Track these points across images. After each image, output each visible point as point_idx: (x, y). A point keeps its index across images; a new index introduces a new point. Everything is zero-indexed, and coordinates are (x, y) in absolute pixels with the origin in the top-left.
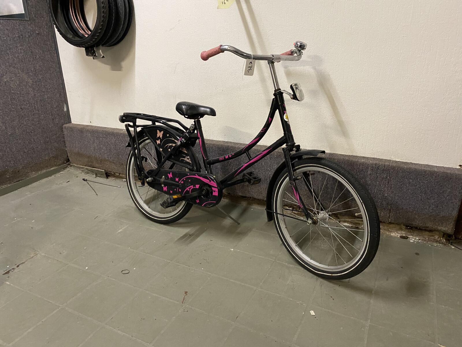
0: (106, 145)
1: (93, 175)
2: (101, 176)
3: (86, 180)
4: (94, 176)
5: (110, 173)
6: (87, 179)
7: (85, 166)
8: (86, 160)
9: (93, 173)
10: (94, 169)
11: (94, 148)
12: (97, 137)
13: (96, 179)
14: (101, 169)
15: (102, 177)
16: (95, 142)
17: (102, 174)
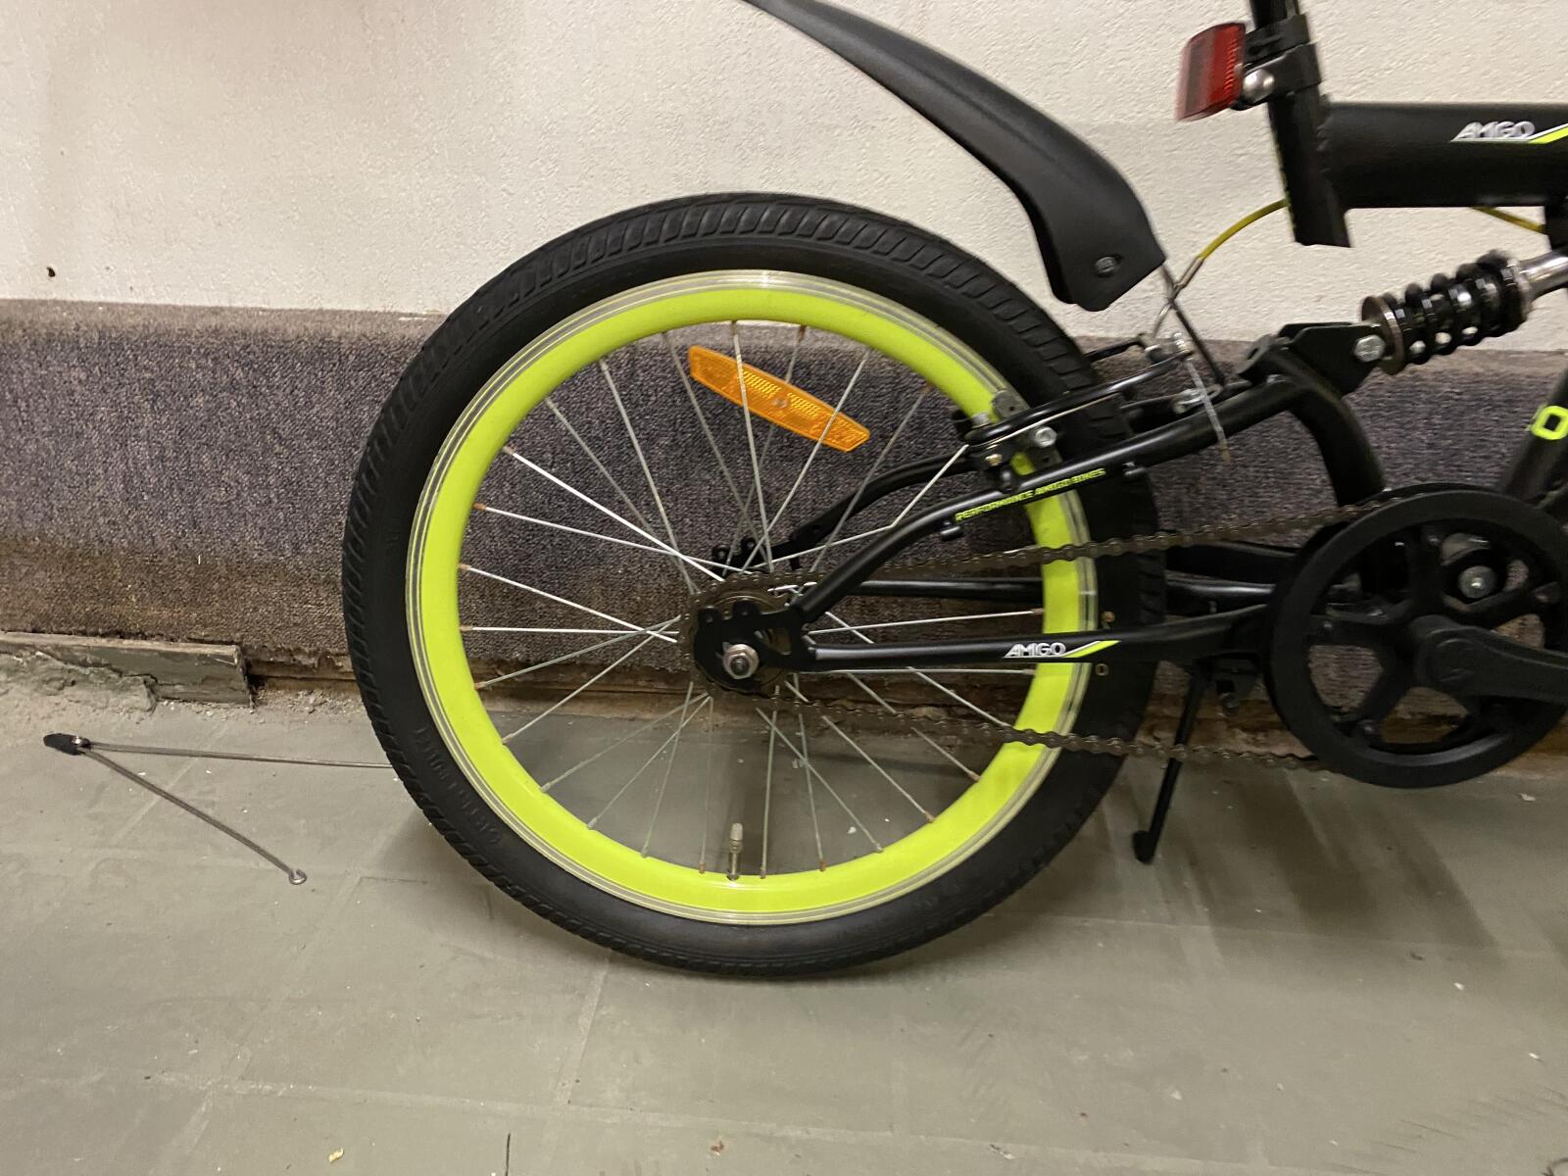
0: (258, 447)
1: (125, 688)
2: (206, 691)
3: (87, 744)
4: (140, 697)
5: (281, 659)
6: (92, 740)
7: (34, 631)
8: (44, 580)
9: (121, 674)
10: (126, 643)
11: (127, 480)
12: (159, 386)
13: (152, 722)
14: (201, 641)
15: (203, 702)
16: (142, 432)
17: (206, 680)
